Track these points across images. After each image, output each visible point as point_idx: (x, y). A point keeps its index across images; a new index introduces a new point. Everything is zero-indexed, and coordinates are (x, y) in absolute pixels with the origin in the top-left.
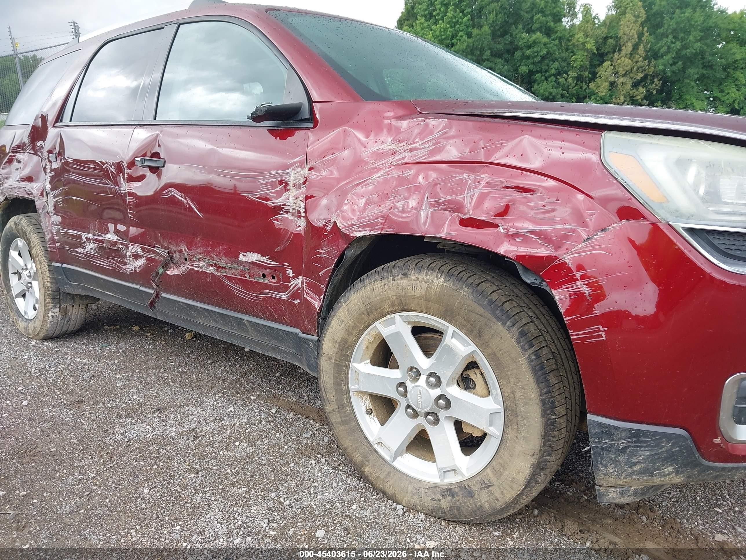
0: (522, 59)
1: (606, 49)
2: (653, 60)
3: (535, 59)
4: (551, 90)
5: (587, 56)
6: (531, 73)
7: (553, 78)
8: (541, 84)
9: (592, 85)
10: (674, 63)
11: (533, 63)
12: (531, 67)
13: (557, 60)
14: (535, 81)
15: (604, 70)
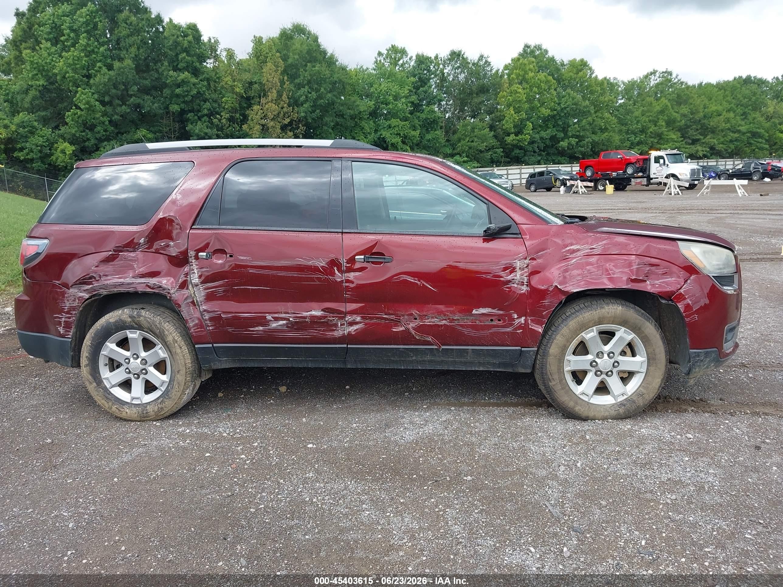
0: (171, 97)
1: (252, 94)
2: (295, 107)
3: (186, 99)
4: (206, 131)
5: (236, 98)
6: (183, 112)
7: (206, 118)
8: (194, 124)
9: (245, 127)
10: (314, 111)
11: (184, 102)
12: (183, 106)
13: (208, 100)
14: (188, 120)
15: (255, 113)
